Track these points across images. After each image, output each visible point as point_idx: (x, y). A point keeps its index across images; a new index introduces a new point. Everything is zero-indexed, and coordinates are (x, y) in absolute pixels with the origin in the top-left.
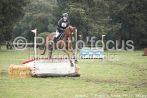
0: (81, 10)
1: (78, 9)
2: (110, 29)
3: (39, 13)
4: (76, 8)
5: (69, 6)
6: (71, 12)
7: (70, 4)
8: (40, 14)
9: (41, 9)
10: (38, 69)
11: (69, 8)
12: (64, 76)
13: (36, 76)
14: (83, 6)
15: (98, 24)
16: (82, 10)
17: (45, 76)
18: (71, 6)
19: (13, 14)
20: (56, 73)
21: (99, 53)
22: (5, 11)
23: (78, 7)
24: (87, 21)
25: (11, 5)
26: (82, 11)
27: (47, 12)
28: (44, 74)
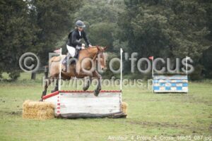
0: (161, 17)
1: (157, 16)
2: (207, 47)
3: (100, 21)
4: (153, 14)
5: (143, 11)
6: (145, 20)
7: (144, 8)
8: (101, 24)
9: (102, 16)
10: (64, 106)
11: (142, 15)
12: (103, 117)
13: (60, 117)
14: (165, 11)
15: (189, 39)
16: (163, 17)
17: (74, 117)
18: (146, 11)
19: (54, 24)
20: (92, 113)
21: (181, 85)
22: (42, 19)
23: (157, 13)
24: (171, 34)
25: (51, 10)
26: (162, 19)
27: (112, 20)
28: (73, 114)
